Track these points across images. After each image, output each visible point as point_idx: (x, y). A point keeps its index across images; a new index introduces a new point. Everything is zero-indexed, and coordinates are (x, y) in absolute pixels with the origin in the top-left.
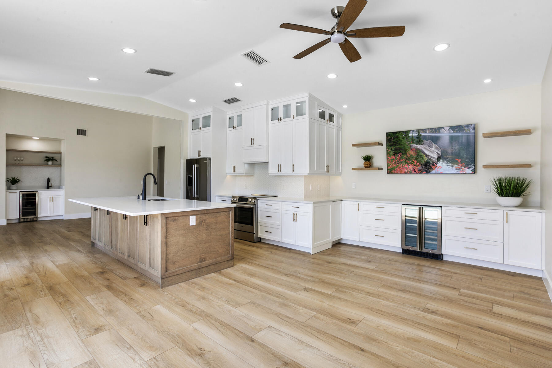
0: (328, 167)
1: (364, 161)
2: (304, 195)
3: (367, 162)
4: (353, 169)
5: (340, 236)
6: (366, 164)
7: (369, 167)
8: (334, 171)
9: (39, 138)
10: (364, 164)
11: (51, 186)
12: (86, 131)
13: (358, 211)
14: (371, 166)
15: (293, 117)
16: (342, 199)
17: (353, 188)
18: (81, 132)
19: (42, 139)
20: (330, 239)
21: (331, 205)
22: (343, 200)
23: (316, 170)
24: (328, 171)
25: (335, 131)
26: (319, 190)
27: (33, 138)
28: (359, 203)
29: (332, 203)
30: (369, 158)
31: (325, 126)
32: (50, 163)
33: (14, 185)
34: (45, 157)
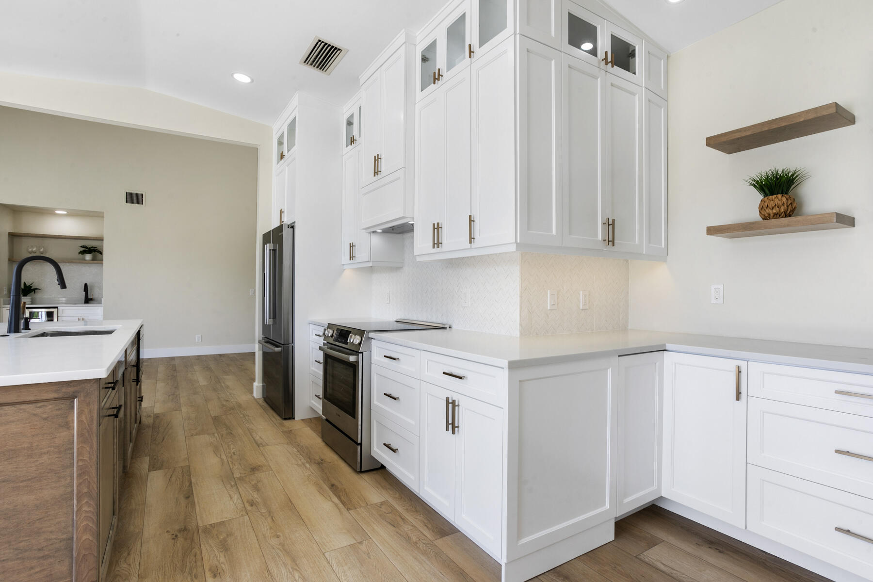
0: (610, 225)
1: (761, 197)
2: (521, 325)
3: (779, 199)
4: (711, 231)
5: (655, 487)
6: (772, 204)
7: (787, 215)
8: (637, 242)
9: (65, 213)
10: (761, 208)
11: (91, 299)
12: (142, 195)
13: (738, 398)
14: (793, 210)
15: (471, 52)
16: (665, 345)
17: (714, 301)
18: (134, 198)
19: (73, 214)
20: (607, 506)
21: (609, 371)
22: (668, 346)
23: (554, 232)
24: (611, 241)
25: (638, 103)
26: (582, 310)
27: (57, 212)
28: (743, 365)
29: (615, 360)
30: (783, 179)
31: (596, 78)
32: (88, 257)
33: (26, 296)
34: (81, 247)
